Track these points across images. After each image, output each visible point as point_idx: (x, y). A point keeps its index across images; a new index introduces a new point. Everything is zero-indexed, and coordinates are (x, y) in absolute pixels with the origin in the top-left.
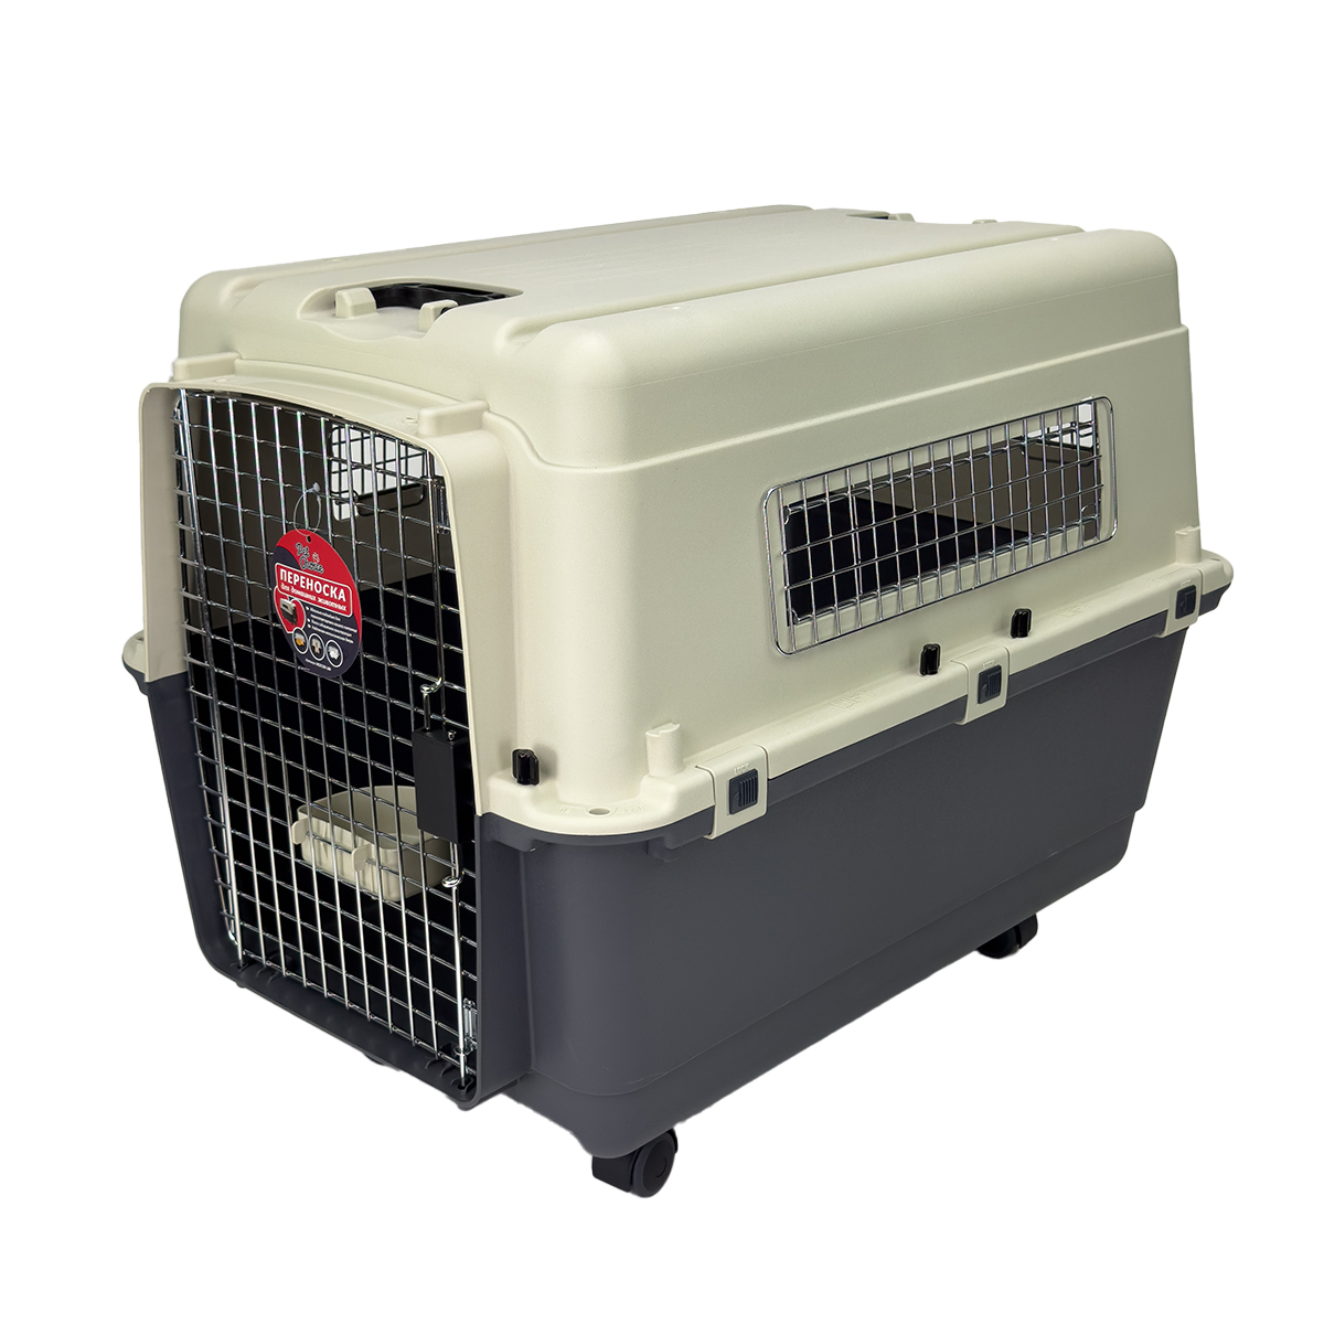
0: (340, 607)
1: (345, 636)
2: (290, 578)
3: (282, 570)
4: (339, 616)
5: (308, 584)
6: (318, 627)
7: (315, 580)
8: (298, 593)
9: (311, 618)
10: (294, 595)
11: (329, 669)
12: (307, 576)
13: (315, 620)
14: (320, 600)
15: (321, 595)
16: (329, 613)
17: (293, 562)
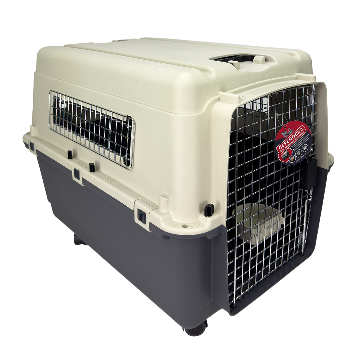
0: (302, 133)
1: (307, 139)
2: (283, 146)
3: (279, 147)
4: (302, 137)
5: (290, 140)
6: (297, 148)
7: (291, 136)
8: (288, 146)
9: (294, 148)
10: (286, 148)
11: (305, 154)
12: (288, 139)
13: (296, 147)
14: (295, 139)
15: (296, 137)
16: (299, 140)
17: (282, 139)
